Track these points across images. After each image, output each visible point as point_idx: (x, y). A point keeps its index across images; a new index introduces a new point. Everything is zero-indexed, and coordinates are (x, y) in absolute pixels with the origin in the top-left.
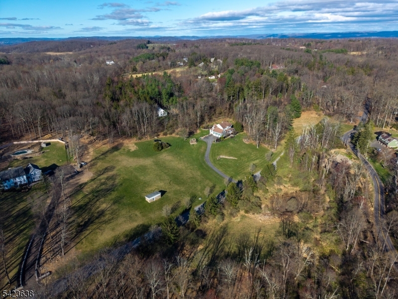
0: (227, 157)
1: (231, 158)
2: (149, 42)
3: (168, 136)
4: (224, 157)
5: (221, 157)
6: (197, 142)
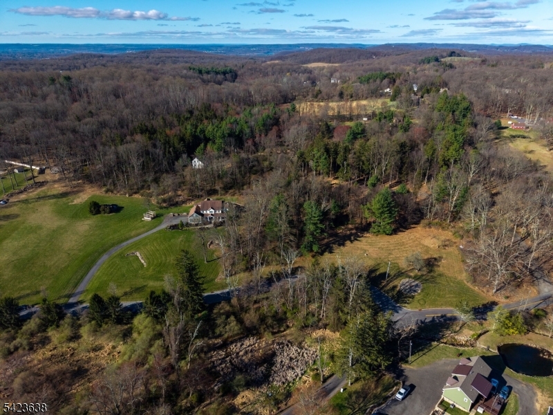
0: (140, 258)
1: (143, 262)
2: (452, 55)
5: (138, 253)
6: (152, 218)
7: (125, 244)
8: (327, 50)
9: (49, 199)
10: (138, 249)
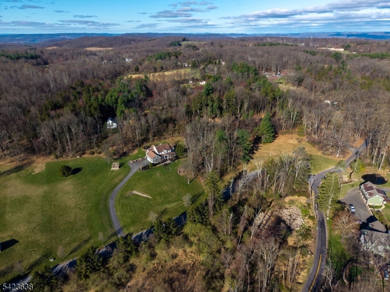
0: (140, 194)
1: (145, 196)
2: (184, 40)
3: (96, 155)
4: (137, 193)
5: (135, 192)
6: (120, 167)
7: (116, 189)
8: (95, 38)
9: (9, 174)
10: (132, 189)
